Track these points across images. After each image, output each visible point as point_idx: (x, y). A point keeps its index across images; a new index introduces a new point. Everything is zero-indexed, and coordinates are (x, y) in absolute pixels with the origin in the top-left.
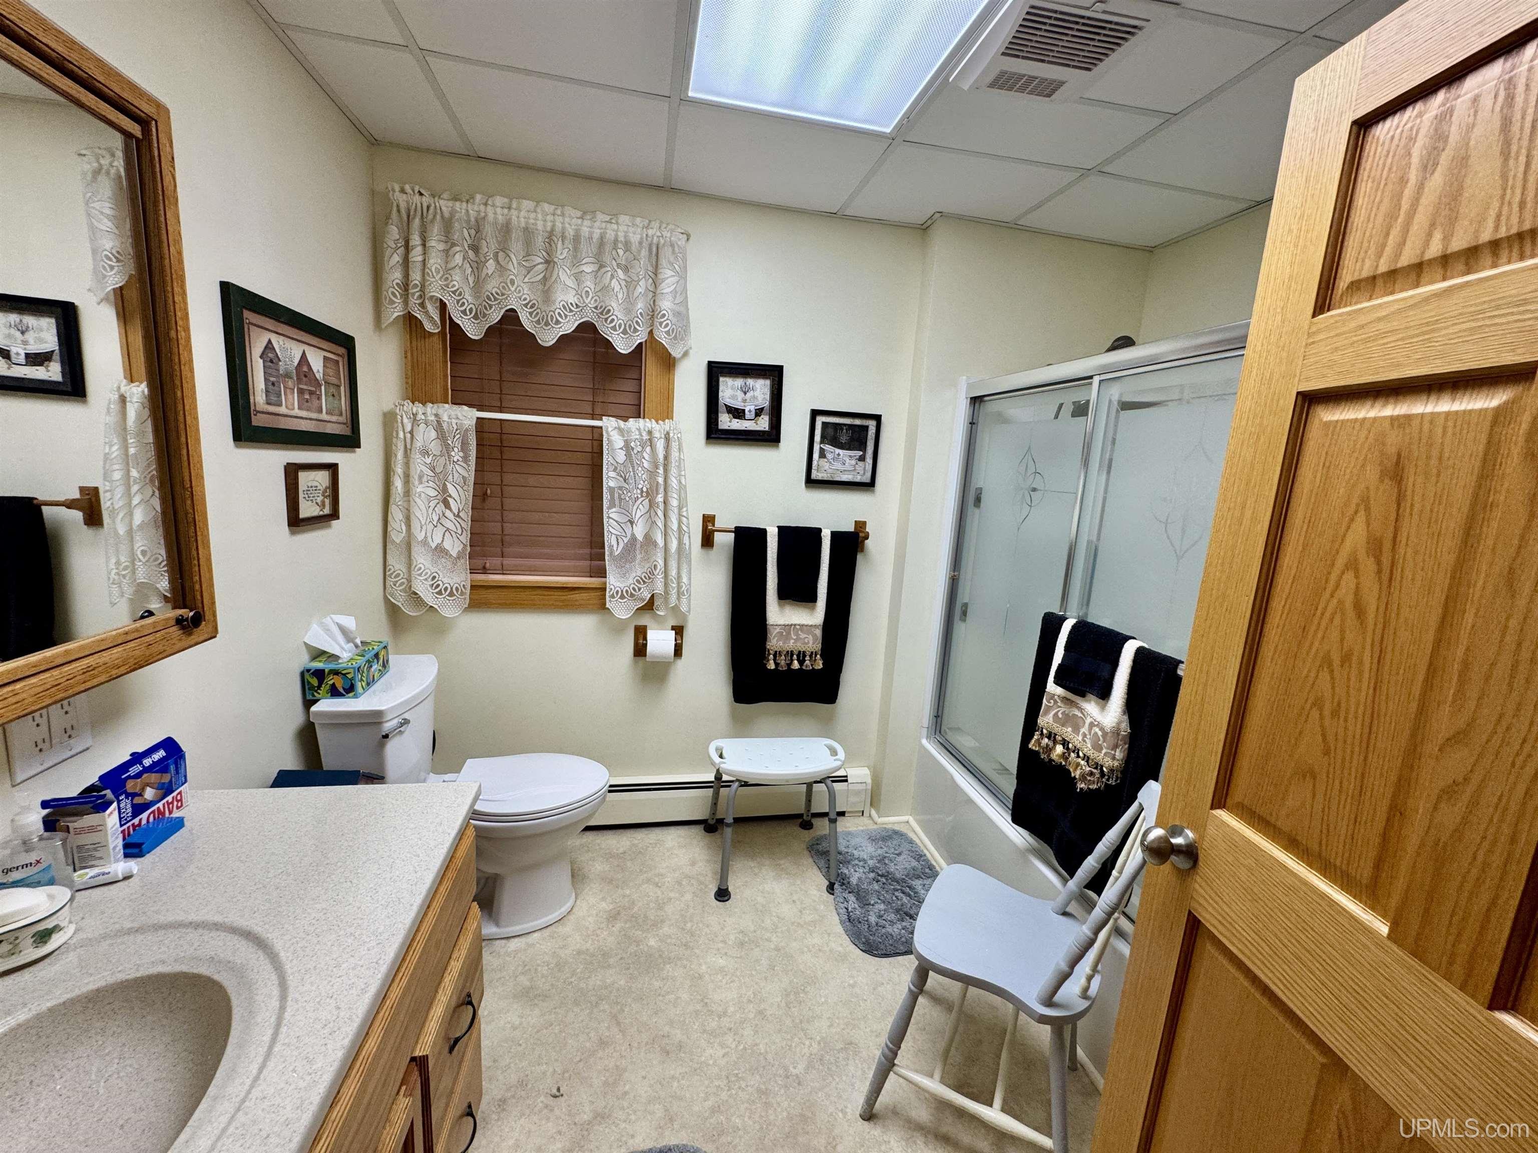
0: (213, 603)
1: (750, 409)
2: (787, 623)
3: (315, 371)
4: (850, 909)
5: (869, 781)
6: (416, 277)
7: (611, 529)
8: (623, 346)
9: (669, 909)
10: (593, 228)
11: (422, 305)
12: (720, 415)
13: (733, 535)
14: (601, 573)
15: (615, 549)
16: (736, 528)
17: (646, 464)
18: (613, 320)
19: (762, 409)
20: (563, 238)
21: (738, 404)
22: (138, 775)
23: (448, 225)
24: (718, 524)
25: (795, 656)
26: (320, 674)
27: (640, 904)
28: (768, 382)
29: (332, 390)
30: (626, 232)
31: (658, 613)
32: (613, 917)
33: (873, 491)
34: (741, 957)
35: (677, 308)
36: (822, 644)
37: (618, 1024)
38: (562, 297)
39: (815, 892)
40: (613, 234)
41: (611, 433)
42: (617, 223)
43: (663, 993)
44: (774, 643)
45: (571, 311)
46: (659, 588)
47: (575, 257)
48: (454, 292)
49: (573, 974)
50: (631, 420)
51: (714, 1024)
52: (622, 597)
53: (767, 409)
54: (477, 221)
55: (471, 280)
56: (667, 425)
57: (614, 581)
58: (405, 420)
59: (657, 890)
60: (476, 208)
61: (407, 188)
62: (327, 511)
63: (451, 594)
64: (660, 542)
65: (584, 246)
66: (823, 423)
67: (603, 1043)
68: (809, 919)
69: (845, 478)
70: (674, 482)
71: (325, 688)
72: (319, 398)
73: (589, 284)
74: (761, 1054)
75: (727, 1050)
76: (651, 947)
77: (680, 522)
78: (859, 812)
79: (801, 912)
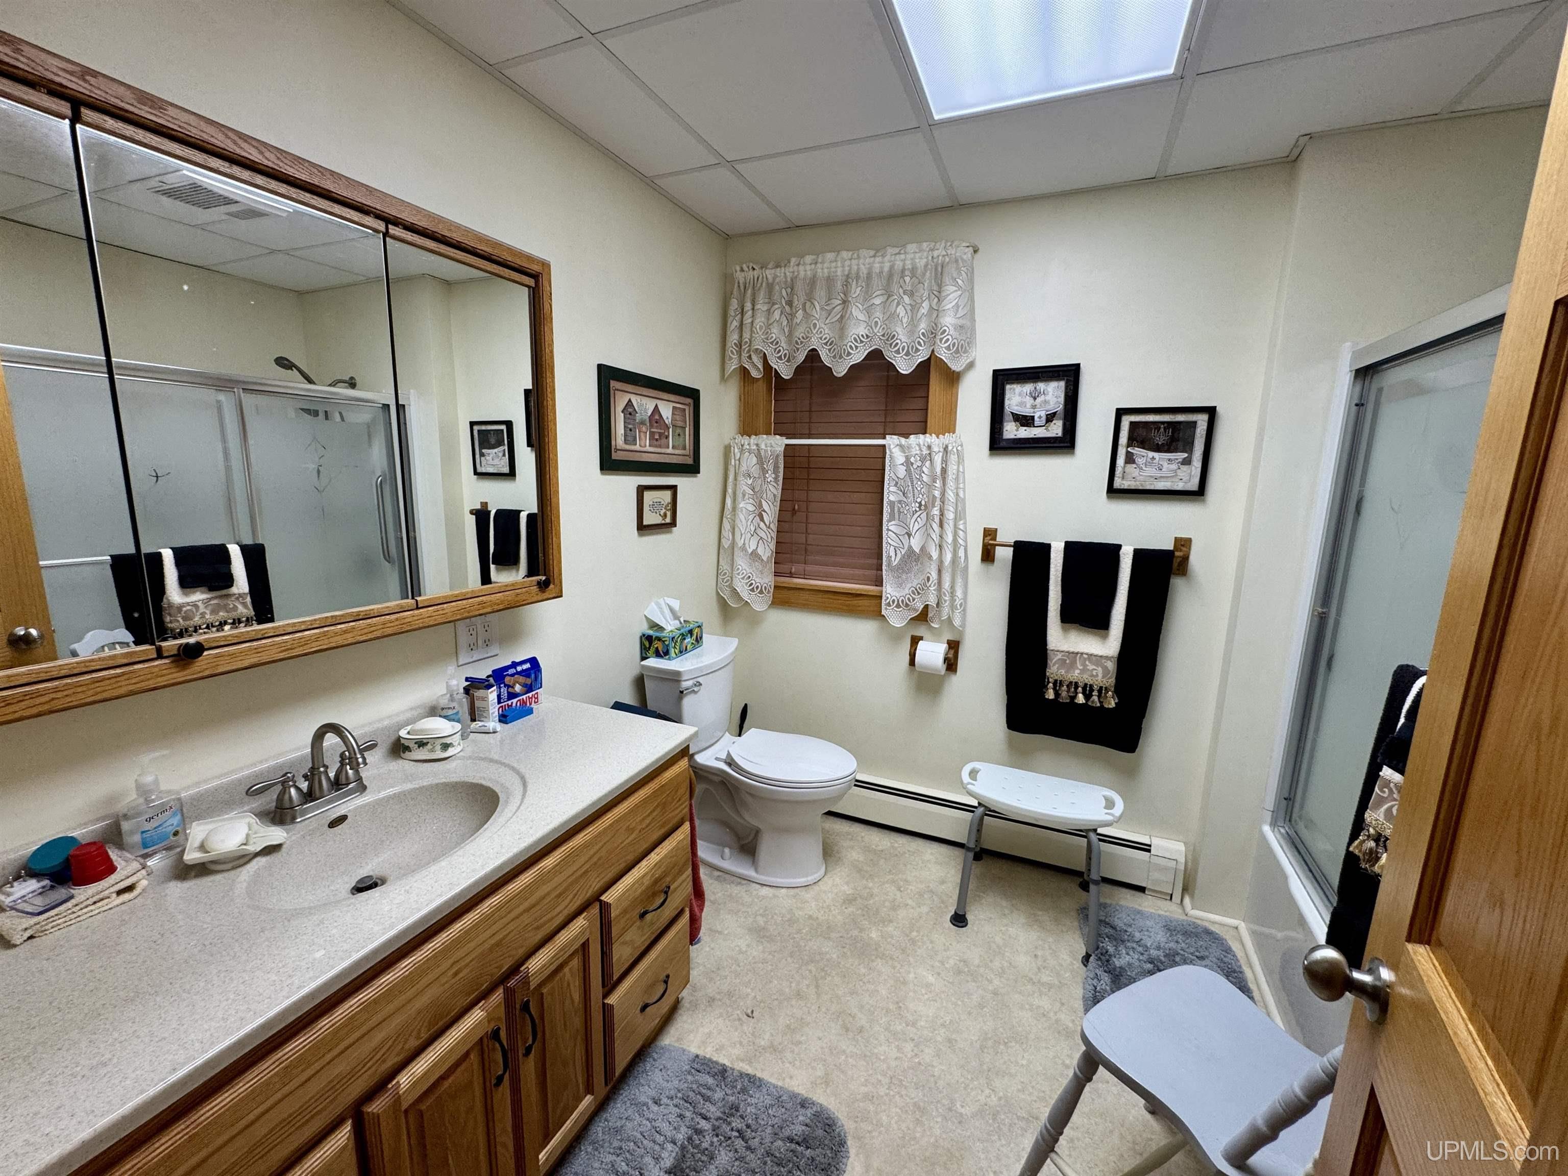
0: (560, 574)
1: (1040, 415)
2: (1072, 650)
3: (665, 418)
4: (1098, 988)
5: (1182, 860)
6: (746, 336)
7: (890, 541)
8: (905, 367)
9: (902, 913)
10: (881, 264)
11: (750, 357)
12: (1005, 424)
13: (1012, 549)
14: (879, 582)
15: (893, 559)
16: (1016, 542)
17: (925, 478)
18: (897, 344)
19: (1055, 413)
20: (858, 277)
21: (1026, 411)
22: (512, 675)
23: (770, 287)
24: (1000, 538)
25: (1080, 689)
26: (649, 638)
27: (877, 899)
28: (1062, 384)
29: (678, 431)
30: (912, 259)
31: (932, 625)
32: (849, 900)
33: (1204, 501)
34: (952, 983)
35: (960, 322)
36: (1117, 678)
37: (817, 987)
38: (854, 331)
39: (1065, 957)
40: (901, 264)
41: (893, 450)
42: (905, 253)
43: (865, 980)
44: (1054, 670)
45: (862, 342)
46: (932, 601)
47: (867, 292)
48: (772, 343)
49: (799, 931)
50: (912, 436)
51: (899, 1028)
52: (898, 606)
53: (1061, 414)
54: (792, 280)
55: (786, 330)
56: (947, 439)
57: (890, 590)
58: (736, 450)
59: (898, 893)
60: (791, 270)
61: (745, 266)
62: (668, 520)
63: (761, 592)
64: (935, 555)
65: (875, 281)
66: (1131, 423)
67: (799, 995)
68: (1045, 979)
69: (1161, 485)
70: (950, 495)
71: (652, 650)
72: (667, 437)
73: (878, 314)
74: (934, 1076)
75: (901, 1055)
76: (871, 938)
77: (955, 535)
78: (1166, 894)
79: (1039, 969)
